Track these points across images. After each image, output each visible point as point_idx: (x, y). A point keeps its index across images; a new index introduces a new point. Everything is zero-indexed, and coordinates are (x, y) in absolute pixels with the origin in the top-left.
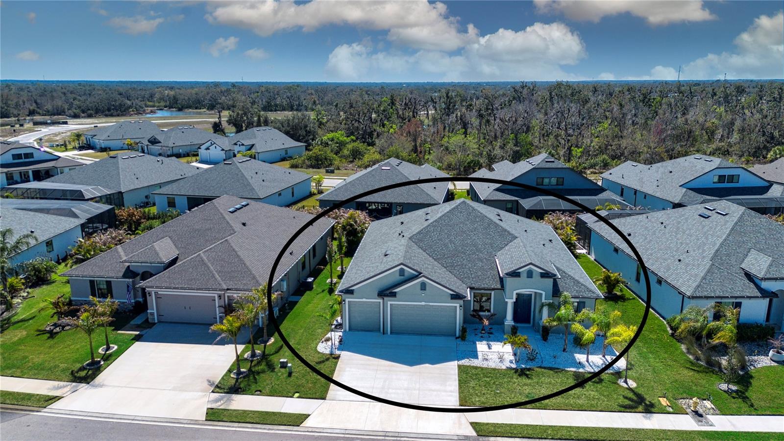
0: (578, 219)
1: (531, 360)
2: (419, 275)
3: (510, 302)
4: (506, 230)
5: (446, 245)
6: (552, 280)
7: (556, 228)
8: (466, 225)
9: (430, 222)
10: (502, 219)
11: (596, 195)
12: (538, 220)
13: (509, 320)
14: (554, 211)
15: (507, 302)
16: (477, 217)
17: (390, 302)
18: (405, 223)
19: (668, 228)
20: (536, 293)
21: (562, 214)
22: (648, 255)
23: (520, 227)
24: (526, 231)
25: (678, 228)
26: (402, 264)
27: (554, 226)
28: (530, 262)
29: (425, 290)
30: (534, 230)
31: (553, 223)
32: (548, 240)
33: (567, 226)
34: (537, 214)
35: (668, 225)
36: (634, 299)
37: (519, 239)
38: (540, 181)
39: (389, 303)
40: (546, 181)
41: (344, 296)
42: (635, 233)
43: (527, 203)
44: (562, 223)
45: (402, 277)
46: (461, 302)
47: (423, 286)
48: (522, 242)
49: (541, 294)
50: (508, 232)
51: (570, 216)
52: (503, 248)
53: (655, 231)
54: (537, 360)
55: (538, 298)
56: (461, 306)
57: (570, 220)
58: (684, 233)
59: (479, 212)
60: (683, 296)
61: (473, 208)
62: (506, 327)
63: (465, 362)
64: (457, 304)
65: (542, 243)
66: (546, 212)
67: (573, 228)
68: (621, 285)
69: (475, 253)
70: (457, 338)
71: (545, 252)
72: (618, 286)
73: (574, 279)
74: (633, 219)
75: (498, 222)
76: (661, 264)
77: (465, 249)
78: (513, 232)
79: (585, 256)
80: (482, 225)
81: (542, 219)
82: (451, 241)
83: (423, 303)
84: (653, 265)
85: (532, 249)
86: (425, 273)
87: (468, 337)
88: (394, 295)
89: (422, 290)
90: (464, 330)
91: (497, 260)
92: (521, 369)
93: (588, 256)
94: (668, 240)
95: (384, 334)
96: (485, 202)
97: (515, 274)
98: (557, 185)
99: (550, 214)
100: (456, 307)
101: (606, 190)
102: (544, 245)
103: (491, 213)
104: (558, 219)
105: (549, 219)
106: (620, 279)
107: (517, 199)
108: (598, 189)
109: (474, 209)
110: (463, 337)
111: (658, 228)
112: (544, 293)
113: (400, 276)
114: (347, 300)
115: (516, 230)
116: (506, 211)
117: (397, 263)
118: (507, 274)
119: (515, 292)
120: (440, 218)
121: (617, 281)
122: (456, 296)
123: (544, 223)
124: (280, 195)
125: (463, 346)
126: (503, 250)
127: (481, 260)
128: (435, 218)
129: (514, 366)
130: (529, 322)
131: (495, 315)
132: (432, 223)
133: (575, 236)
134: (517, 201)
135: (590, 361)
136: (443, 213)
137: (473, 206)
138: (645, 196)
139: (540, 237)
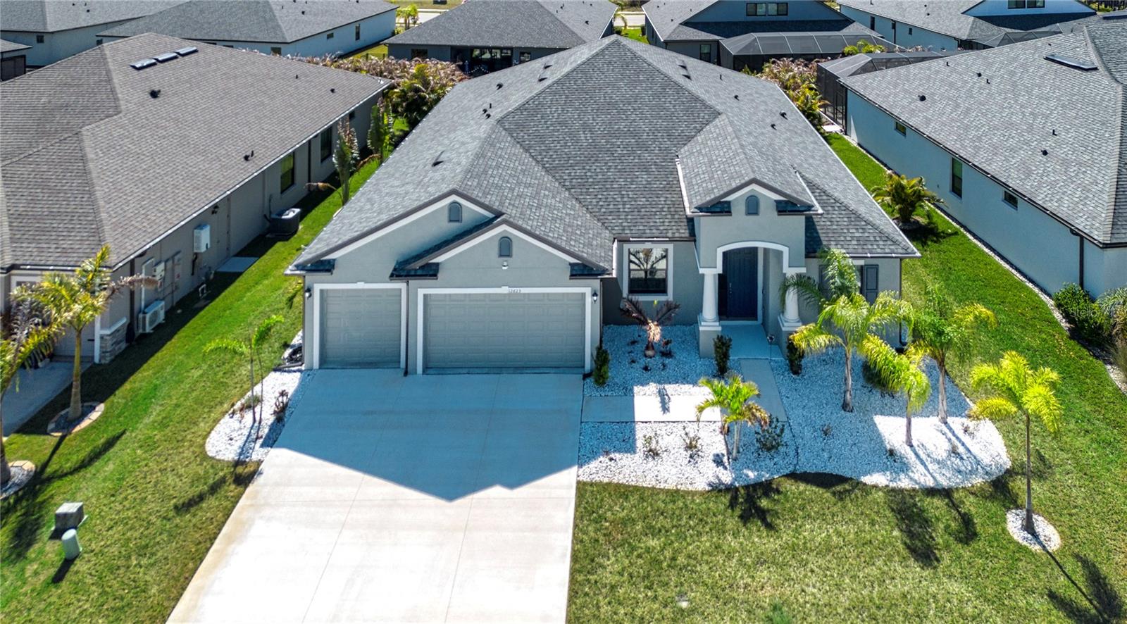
0: (820, 69)
1: (769, 450)
2: (496, 217)
3: (710, 274)
4: (697, 99)
5: (573, 136)
6: (802, 218)
7: (785, 87)
8: (619, 88)
9: (546, 83)
10: (692, 74)
11: (839, 29)
12: (753, 72)
13: (709, 322)
14: (779, 57)
15: (703, 276)
16: (640, 71)
17: (424, 289)
18: (505, 85)
19: (995, 82)
20: (766, 251)
21: (793, 61)
22: (972, 140)
23: (725, 89)
24: (736, 97)
25: (1014, 85)
26: (454, 192)
27: (783, 83)
28: (752, 176)
29: (509, 255)
30: (751, 95)
31: (779, 78)
32: (778, 115)
33: (803, 82)
34: (751, 64)
35: (992, 77)
36: (956, 233)
37: (723, 117)
38: (751, 10)
39: (421, 292)
40: (761, 10)
41: (310, 278)
42: (933, 94)
43: (734, 45)
44: (794, 77)
45: (455, 225)
46: (596, 284)
47: (505, 248)
48: (731, 123)
49: (780, 254)
50: (703, 102)
51: (806, 66)
52: (693, 137)
53: (970, 90)
54: (782, 449)
55: (772, 261)
56: (595, 294)
57: (807, 72)
58: (1029, 93)
59: (644, 61)
60: (1082, 238)
61: (634, 53)
62: (702, 338)
63: (598, 470)
64: (587, 290)
65: (769, 121)
66: (766, 58)
67: (813, 86)
68: (928, 206)
69: (633, 152)
70: (586, 376)
71: (778, 142)
72: (921, 206)
73: (847, 208)
74: (921, 69)
75: (682, 81)
76: (1006, 160)
77: (612, 144)
78: (712, 101)
79: (840, 138)
80: (651, 88)
81: (760, 70)
82: (585, 126)
83: (505, 290)
84: (989, 162)
85: (752, 139)
86: (510, 212)
87: (611, 373)
88: (431, 272)
89: (501, 255)
90: (602, 357)
91: (679, 167)
92: (747, 487)
93: (845, 137)
94: (1002, 107)
95: (406, 373)
96: (668, 45)
97: (719, 208)
98: (778, 15)
99: (774, 63)
100: (583, 295)
101: (854, 21)
102: (773, 126)
103: (668, 63)
104: (787, 71)
105: (772, 71)
106: (925, 190)
107: (717, 38)
108: (840, 21)
109: (634, 55)
110: (599, 374)
111: (975, 83)
112: (785, 250)
113: (451, 221)
114: (317, 288)
115: (717, 95)
116: (701, 59)
117: (445, 190)
118: (700, 209)
119: (720, 251)
120: (567, 75)
121: (919, 197)
122: (582, 270)
123: (764, 77)
124: (330, 36)
125: (600, 403)
126: (692, 143)
127: (645, 168)
128: (558, 76)
129: (727, 477)
130: (753, 315)
131: (676, 307)
132: (549, 87)
133: (820, 101)
134: (717, 42)
135: (915, 443)
136: (574, 65)
137: (635, 49)
138: (911, 30)
139: (762, 108)
